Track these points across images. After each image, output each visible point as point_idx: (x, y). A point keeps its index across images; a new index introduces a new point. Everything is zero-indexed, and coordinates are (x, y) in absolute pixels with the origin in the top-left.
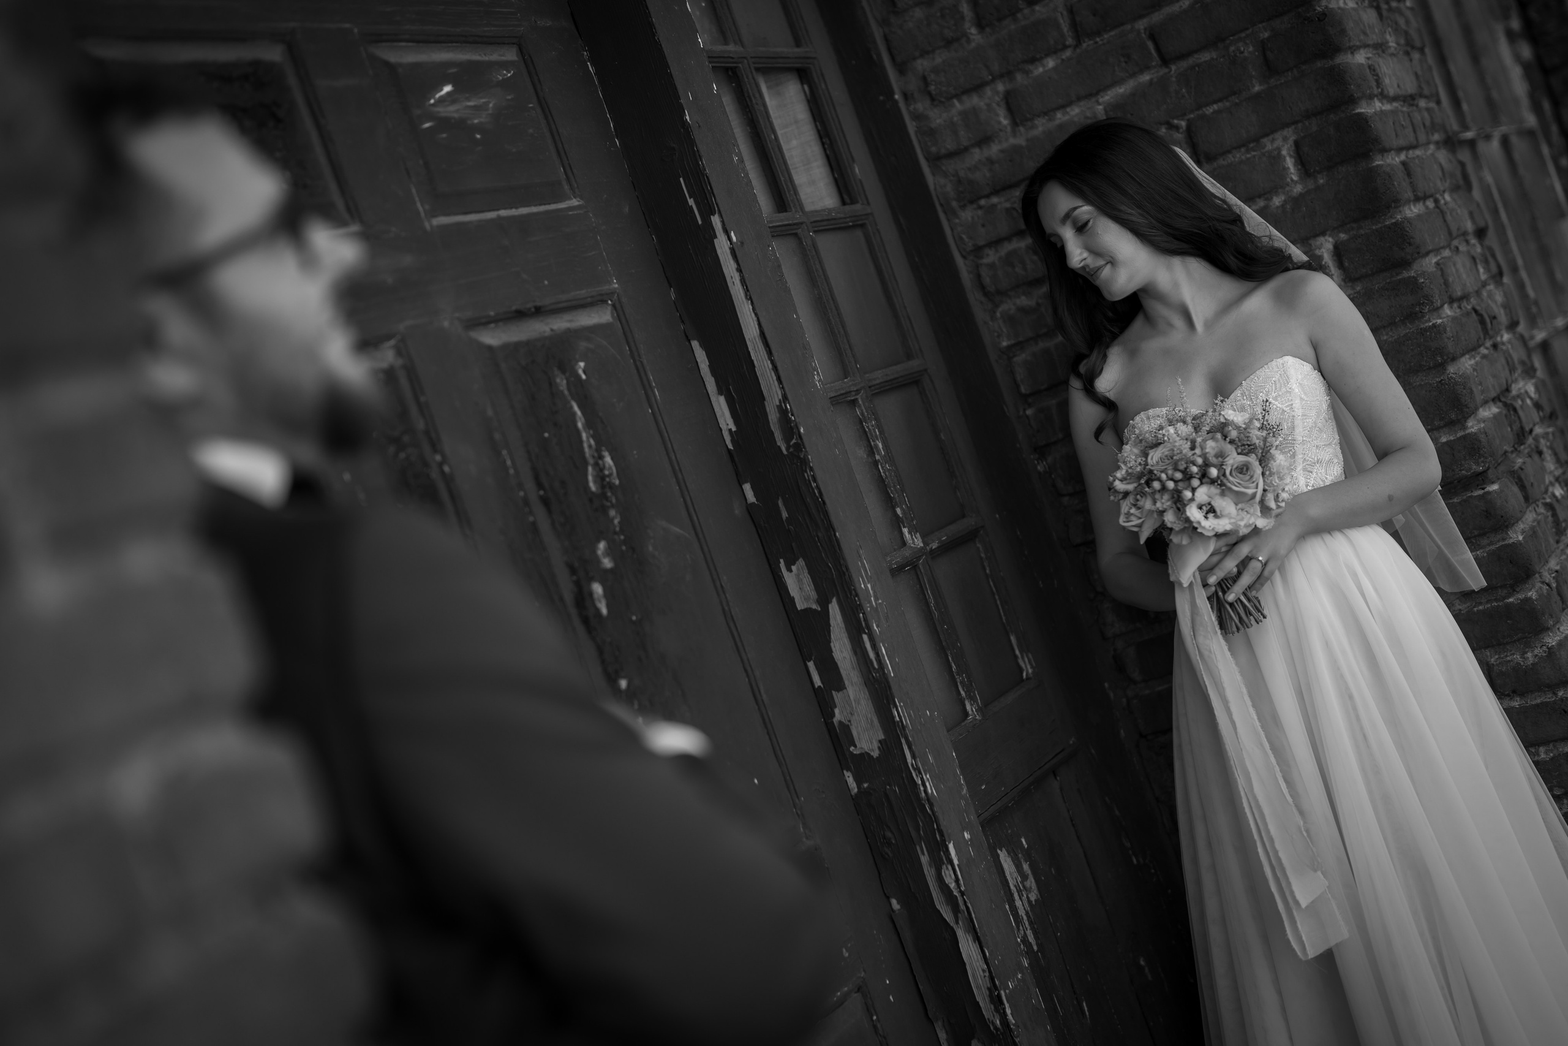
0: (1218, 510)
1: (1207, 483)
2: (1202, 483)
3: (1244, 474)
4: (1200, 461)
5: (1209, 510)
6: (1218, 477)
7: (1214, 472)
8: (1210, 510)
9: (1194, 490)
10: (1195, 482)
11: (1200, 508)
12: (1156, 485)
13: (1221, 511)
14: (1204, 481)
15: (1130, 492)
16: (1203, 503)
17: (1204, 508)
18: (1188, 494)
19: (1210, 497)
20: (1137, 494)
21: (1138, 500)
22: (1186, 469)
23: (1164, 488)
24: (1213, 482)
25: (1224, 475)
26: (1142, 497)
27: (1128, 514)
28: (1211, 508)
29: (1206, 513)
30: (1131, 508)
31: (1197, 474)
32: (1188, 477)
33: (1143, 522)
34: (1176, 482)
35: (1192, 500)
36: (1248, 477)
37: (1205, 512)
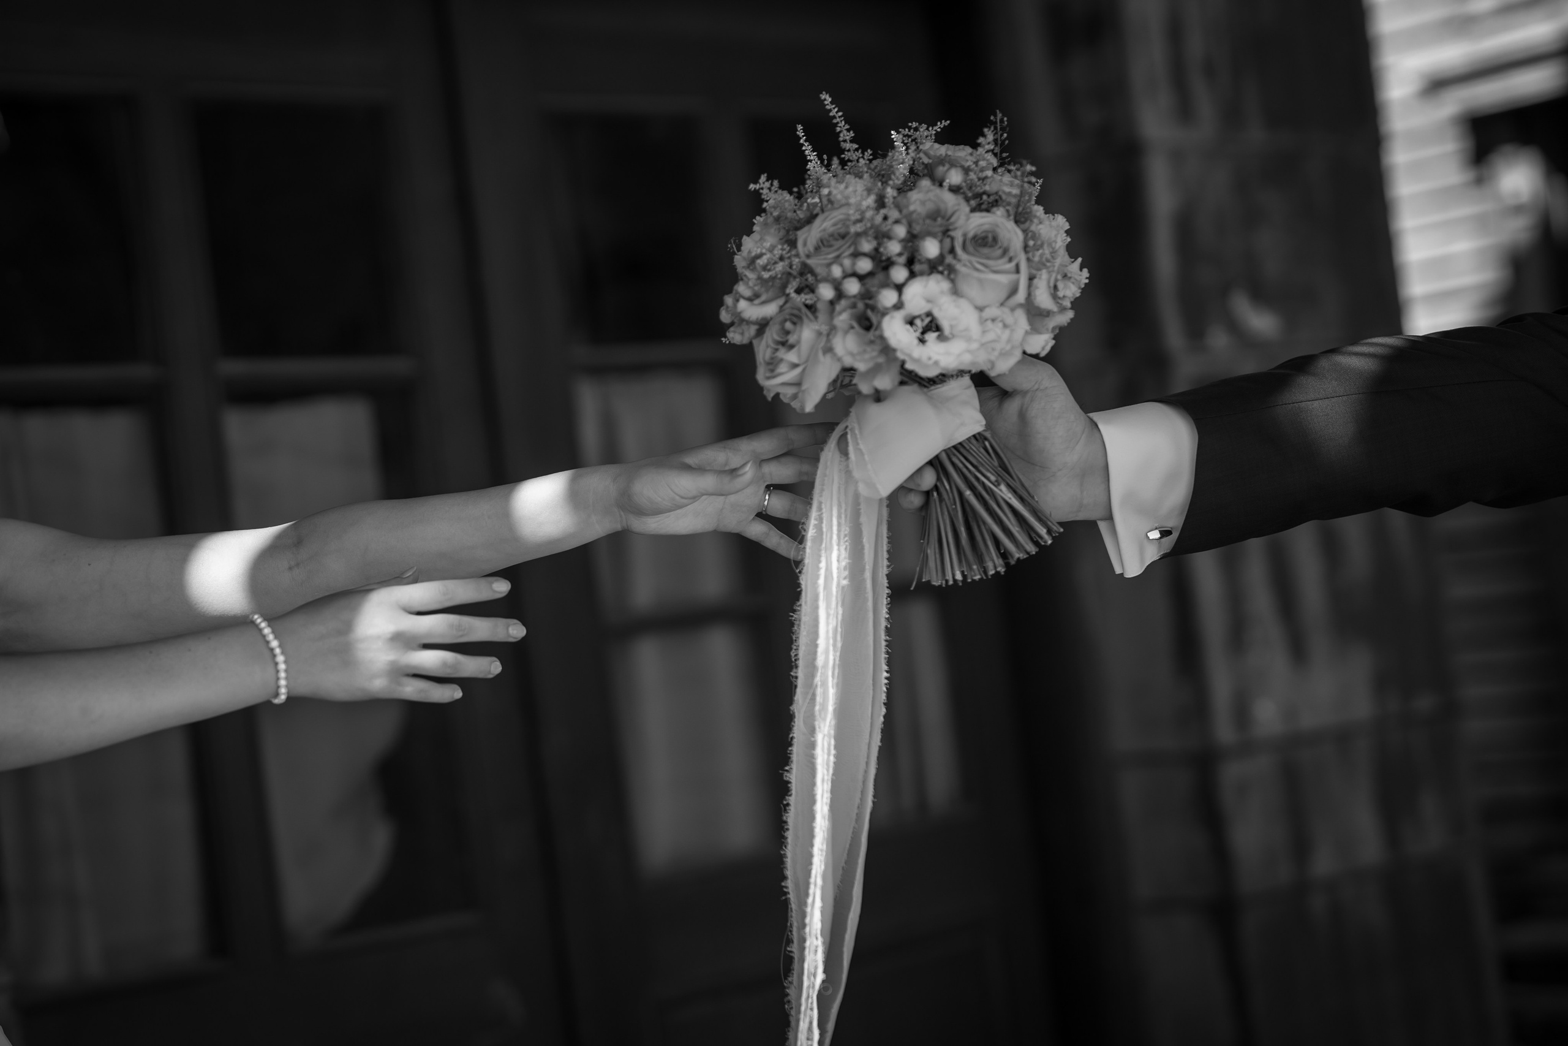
0: (945, 324)
1: (922, 274)
2: (912, 275)
3: (991, 246)
4: (901, 231)
5: (927, 326)
6: (941, 258)
7: (931, 248)
8: (931, 326)
9: (899, 288)
10: (899, 274)
11: (911, 322)
12: (826, 292)
13: (952, 327)
14: (917, 267)
15: (771, 319)
16: (916, 313)
17: (918, 322)
18: (888, 297)
19: (929, 301)
20: (785, 320)
21: (788, 333)
22: (876, 250)
23: (840, 294)
24: (934, 267)
25: (952, 251)
26: (794, 323)
27: (773, 364)
28: (931, 322)
29: (923, 333)
30: (777, 350)
31: (900, 255)
32: (884, 265)
33: (804, 370)
34: (861, 278)
35: (899, 306)
36: (999, 252)
37: (920, 330)
